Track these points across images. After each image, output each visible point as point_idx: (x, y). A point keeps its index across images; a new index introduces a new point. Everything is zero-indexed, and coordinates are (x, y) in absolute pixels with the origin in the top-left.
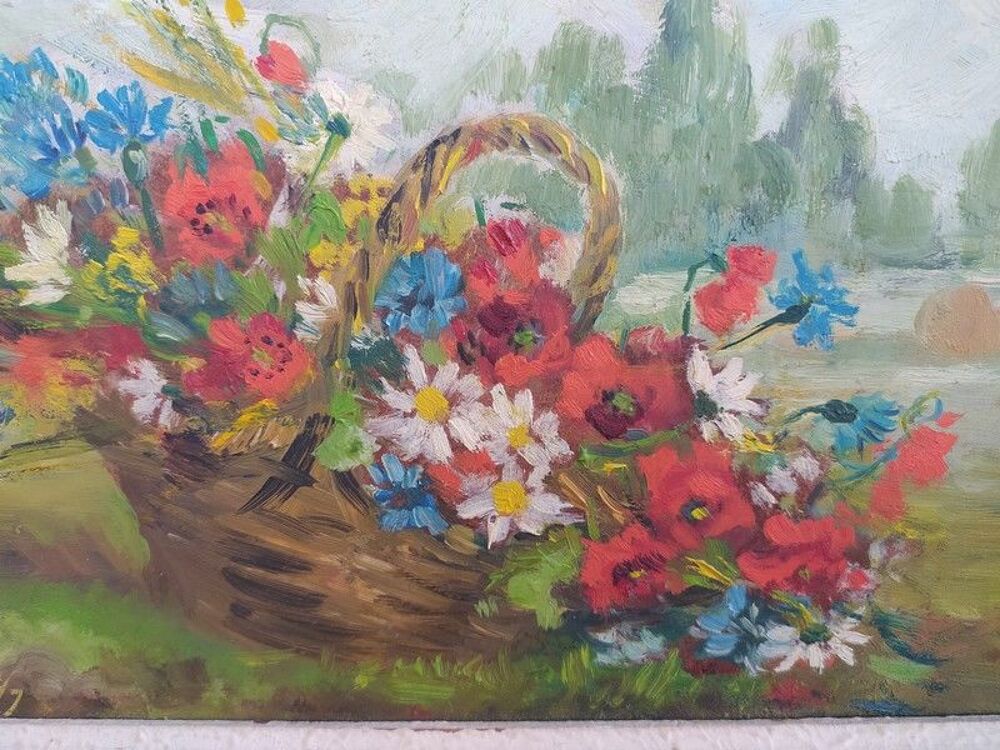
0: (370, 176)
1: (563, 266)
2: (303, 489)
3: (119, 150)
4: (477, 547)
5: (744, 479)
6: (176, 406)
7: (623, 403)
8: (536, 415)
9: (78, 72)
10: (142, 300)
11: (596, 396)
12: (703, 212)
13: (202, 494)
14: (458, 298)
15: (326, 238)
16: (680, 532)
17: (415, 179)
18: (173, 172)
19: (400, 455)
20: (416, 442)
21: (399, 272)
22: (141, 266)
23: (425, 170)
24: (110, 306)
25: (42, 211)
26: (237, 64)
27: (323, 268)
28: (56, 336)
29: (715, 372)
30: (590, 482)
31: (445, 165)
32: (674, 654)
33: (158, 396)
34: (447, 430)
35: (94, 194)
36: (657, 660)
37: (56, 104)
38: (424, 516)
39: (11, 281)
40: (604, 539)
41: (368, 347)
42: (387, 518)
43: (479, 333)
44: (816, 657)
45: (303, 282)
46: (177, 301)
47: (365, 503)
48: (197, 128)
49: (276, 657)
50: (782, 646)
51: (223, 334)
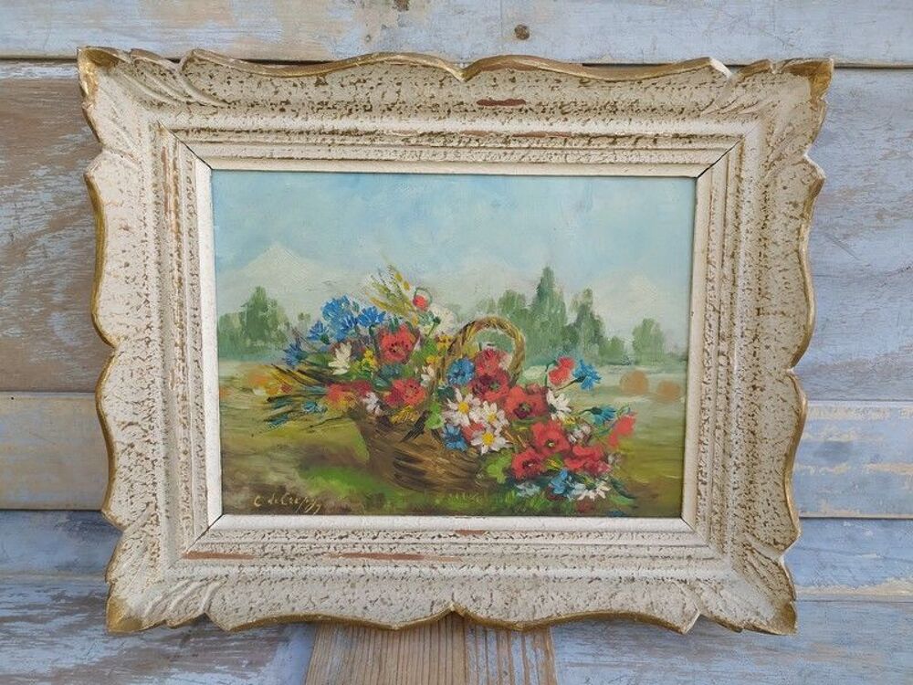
0: (446, 335)
1: (506, 363)
2: (421, 435)
3: (368, 327)
4: (477, 455)
5: (566, 433)
6: (381, 407)
7: (525, 408)
8: (497, 411)
9: (356, 303)
10: (372, 373)
11: (517, 405)
12: (551, 347)
13: (387, 437)
14: (473, 373)
15: (431, 354)
16: (545, 450)
17: (460, 336)
18: (384, 334)
19: (453, 424)
20: (458, 420)
21: (454, 365)
22: (373, 362)
23: (463, 334)
24: (362, 375)
25: (342, 345)
26: (406, 302)
27: (430, 364)
28: (344, 384)
29: (556, 397)
30: (515, 434)
31: (470, 332)
32: (544, 493)
33: (375, 404)
34: (468, 416)
35: (359, 340)
36: (538, 496)
37: (349, 313)
38: (460, 445)
39: (330, 367)
40: (520, 453)
41: (443, 389)
42: (448, 445)
43: (479, 385)
44: (592, 495)
45: (424, 368)
46: (383, 374)
47: (441, 440)
48: (393, 321)
49: (410, 493)
50: (580, 491)
51: (397, 384)
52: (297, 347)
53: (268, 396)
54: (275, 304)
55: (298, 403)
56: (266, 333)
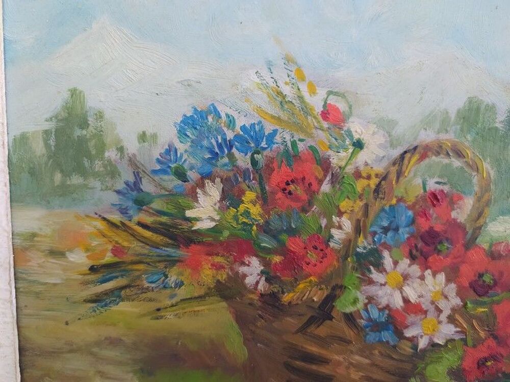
0: (372, 168)
1: (462, 213)
2: (328, 322)
3: (249, 154)
4: (412, 351)
6: (267, 280)
7: (487, 279)
8: (446, 285)
9: (231, 115)
10: (255, 228)
11: (475, 276)
13: (276, 325)
14: (411, 227)
15: (348, 198)
17: (394, 170)
18: (275, 165)
19: (377, 304)
20: (386, 298)
21: (383, 214)
22: (256, 210)
23: (399, 165)
24: (239, 230)
25: (208, 183)
26: (311, 113)
27: (346, 212)
28: (210, 244)
30: (469, 318)
31: (409, 163)
33: (259, 275)
34: (401, 293)
35: (235, 175)
37: (219, 131)
38: (387, 336)
39: (189, 217)
40: (474, 346)
41: (365, 251)
42: (368, 337)
43: (420, 244)
45: (335, 219)
46: (272, 228)
47: (358, 329)
48: (289, 144)
51: (294, 245)
52: (135, 186)
53: (90, 263)
54: (100, 116)
55: (137, 273)
56: (86, 163)
